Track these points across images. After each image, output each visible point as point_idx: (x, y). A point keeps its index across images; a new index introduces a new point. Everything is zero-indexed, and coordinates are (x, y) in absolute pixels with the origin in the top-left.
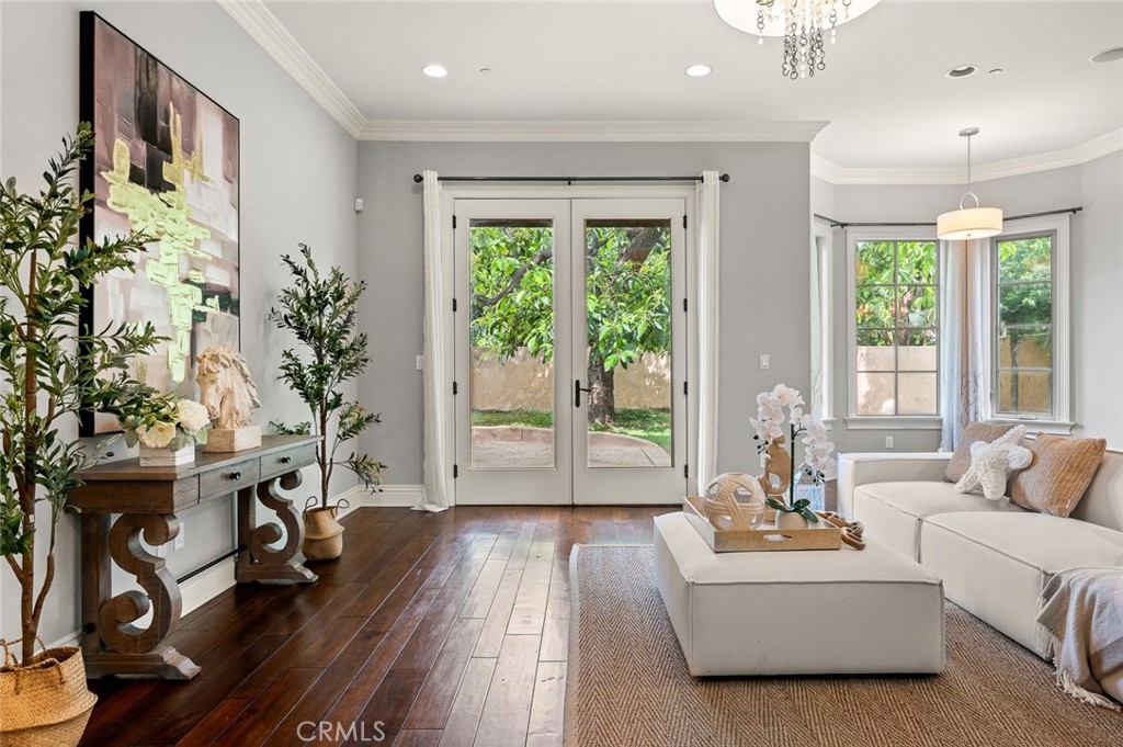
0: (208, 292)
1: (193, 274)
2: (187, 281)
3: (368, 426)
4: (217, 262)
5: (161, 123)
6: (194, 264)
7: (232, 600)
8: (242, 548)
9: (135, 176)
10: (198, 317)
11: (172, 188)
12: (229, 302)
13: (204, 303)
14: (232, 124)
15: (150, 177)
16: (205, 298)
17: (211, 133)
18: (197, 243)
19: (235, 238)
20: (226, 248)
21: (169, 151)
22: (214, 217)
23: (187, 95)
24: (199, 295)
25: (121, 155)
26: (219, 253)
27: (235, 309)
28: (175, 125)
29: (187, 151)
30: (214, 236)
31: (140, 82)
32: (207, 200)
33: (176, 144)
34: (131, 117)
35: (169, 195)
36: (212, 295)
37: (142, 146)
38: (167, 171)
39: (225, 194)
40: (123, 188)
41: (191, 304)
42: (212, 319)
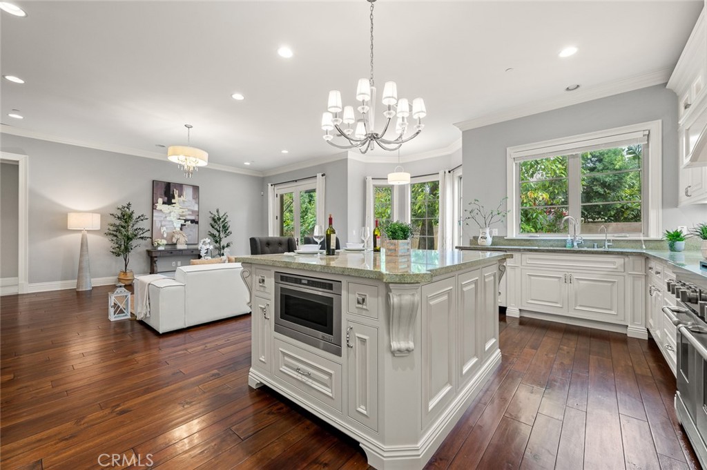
0: (186, 221)
1: (181, 218)
2: (179, 219)
4: (189, 215)
5: (171, 193)
6: (181, 216)
9: (164, 203)
10: (182, 225)
11: (175, 203)
14: (196, 188)
15: (169, 202)
17: (188, 192)
18: (183, 212)
19: (197, 209)
20: (193, 212)
21: (174, 198)
22: (189, 206)
23: (180, 187)
24: (183, 221)
25: (160, 201)
26: (191, 213)
27: (197, 223)
28: (176, 193)
29: (180, 196)
30: (189, 210)
31: (166, 188)
32: (187, 204)
33: (176, 196)
34: (163, 194)
35: (174, 205)
36: (188, 221)
37: (166, 198)
38: (173, 201)
39: (194, 202)
40: (160, 206)
41: (181, 223)
42: (188, 225)
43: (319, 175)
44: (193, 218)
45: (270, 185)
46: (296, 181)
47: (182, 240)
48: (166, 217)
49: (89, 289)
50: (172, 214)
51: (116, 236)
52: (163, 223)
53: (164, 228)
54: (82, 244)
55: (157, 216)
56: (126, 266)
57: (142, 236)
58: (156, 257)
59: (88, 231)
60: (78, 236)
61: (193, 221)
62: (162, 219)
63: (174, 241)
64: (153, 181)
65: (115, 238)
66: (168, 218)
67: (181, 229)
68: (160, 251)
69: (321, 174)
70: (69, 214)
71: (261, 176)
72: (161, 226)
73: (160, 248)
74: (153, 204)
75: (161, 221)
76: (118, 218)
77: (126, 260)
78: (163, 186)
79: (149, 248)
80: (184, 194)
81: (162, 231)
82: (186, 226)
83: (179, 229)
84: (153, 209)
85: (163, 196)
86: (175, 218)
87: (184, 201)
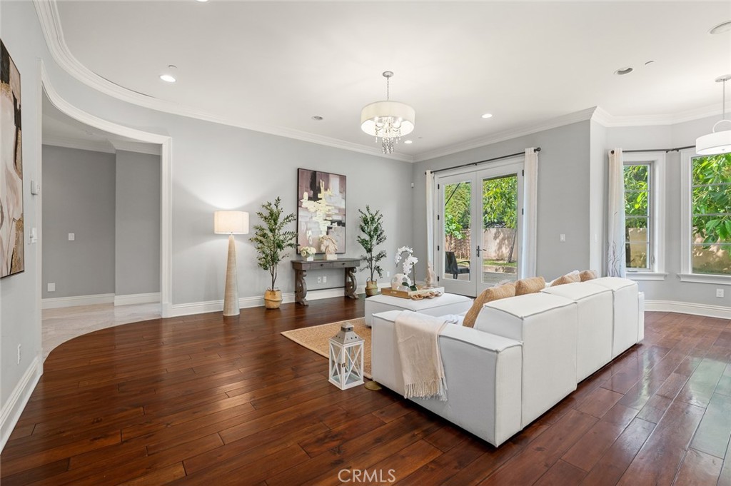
0: (332, 222)
1: (327, 218)
2: (326, 220)
3: (382, 259)
4: (336, 214)
5: (317, 185)
6: (328, 216)
7: (343, 299)
8: (345, 287)
9: (310, 199)
10: (328, 228)
11: (321, 199)
12: (341, 223)
13: (332, 225)
14: (343, 178)
15: (314, 198)
16: (332, 223)
17: (335, 183)
18: (329, 210)
19: (344, 207)
20: (340, 210)
21: (319, 191)
22: (336, 203)
23: (326, 176)
24: (330, 222)
25: (306, 195)
26: (337, 212)
27: (344, 225)
28: (322, 185)
29: (326, 189)
30: (336, 208)
31: (311, 178)
32: (333, 199)
33: (322, 188)
34: (309, 186)
35: (320, 201)
36: (334, 222)
37: (312, 192)
38: (319, 196)
39: (340, 196)
40: (305, 202)
41: (327, 225)
42: (335, 228)
43: (529, 151)
44: (339, 218)
45: (428, 172)
46: (476, 164)
47: (332, 248)
48: (312, 217)
49: (237, 313)
50: (318, 213)
51: (261, 242)
52: (309, 225)
53: (310, 232)
54: (230, 254)
55: (302, 216)
56: (273, 283)
57: (289, 242)
58: (305, 271)
59: (237, 236)
60: (226, 242)
62: (308, 220)
63: (323, 249)
64: (298, 169)
65: (260, 245)
66: (314, 219)
67: (327, 234)
68: (310, 263)
69: (533, 149)
70: (216, 213)
71: (412, 161)
72: (307, 229)
73: (310, 259)
74: (298, 200)
75: (306, 223)
76: (266, 218)
77: (273, 275)
78: (309, 176)
79: (294, 258)
80: (331, 186)
81: (308, 236)
82: (333, 230)
83: (325, 234)
84: (298, 206)
85: (309, 189)
86: (321, 219)
87: (330, 196)
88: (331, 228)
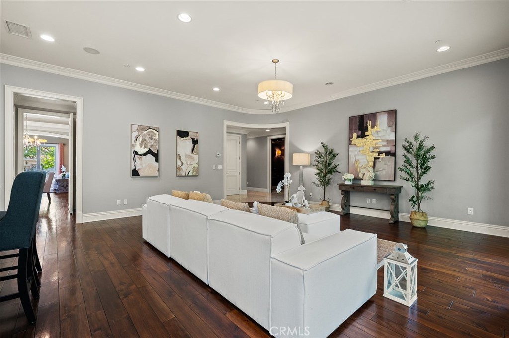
0: (380, 153)
1: (375, 150)
2: (373, 152)
4: (384, 146)
5: (365, 125)
6: (375, 148)
9: (358, 137)
10: (376, 159)
11: (368, 135)
13: (379, 155)
15: (362, 136)
17: (383, 120)
18: (376, 144)
19: (394, 138)
20: (388, 142)
21: (367, 130)
22: (384, 136)
23: (373, 116)
24: (377, 154)
25: (355, 135)
26: (385, 144)
27: (394, 155)
28: (370, 123)
29: (373, 127)
30: (383, 141)
31: (360, 122)
32: (381, 134)
33: (369, 127)
34: (357, 128)
35: (367, 138)
36: (382, 153)
37: (360, 132)
38: (367, 133)
39: (389, 129)
40: (355, 140)
41: (374, 157)
42: (382, 158)
44: (388, 149)
48: (359, 152)
50: (366, 147)
52: (357, 157)
53: (358, 163)
55: (352, 152)
58: (348, 192)
59: (303, 166)
61: (388, 154)
62: (357, 153)
63: (361, 176)
64: (350, 117)
67: (374, 164)
70: (294, 155)
72: (356, 160)
73: (348, 183)
74: (350, 140)
75: (355, 156)
77: (325, 189)
78: (358, 120)
80: (378, 122)
81: (356, 165)
82: (380, 160)
83: (372, 163)
84: (349, 144)
85: (358, 130)
86: (369, 151)
87: (377, 131)
88: (379, 158)
